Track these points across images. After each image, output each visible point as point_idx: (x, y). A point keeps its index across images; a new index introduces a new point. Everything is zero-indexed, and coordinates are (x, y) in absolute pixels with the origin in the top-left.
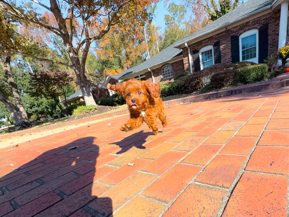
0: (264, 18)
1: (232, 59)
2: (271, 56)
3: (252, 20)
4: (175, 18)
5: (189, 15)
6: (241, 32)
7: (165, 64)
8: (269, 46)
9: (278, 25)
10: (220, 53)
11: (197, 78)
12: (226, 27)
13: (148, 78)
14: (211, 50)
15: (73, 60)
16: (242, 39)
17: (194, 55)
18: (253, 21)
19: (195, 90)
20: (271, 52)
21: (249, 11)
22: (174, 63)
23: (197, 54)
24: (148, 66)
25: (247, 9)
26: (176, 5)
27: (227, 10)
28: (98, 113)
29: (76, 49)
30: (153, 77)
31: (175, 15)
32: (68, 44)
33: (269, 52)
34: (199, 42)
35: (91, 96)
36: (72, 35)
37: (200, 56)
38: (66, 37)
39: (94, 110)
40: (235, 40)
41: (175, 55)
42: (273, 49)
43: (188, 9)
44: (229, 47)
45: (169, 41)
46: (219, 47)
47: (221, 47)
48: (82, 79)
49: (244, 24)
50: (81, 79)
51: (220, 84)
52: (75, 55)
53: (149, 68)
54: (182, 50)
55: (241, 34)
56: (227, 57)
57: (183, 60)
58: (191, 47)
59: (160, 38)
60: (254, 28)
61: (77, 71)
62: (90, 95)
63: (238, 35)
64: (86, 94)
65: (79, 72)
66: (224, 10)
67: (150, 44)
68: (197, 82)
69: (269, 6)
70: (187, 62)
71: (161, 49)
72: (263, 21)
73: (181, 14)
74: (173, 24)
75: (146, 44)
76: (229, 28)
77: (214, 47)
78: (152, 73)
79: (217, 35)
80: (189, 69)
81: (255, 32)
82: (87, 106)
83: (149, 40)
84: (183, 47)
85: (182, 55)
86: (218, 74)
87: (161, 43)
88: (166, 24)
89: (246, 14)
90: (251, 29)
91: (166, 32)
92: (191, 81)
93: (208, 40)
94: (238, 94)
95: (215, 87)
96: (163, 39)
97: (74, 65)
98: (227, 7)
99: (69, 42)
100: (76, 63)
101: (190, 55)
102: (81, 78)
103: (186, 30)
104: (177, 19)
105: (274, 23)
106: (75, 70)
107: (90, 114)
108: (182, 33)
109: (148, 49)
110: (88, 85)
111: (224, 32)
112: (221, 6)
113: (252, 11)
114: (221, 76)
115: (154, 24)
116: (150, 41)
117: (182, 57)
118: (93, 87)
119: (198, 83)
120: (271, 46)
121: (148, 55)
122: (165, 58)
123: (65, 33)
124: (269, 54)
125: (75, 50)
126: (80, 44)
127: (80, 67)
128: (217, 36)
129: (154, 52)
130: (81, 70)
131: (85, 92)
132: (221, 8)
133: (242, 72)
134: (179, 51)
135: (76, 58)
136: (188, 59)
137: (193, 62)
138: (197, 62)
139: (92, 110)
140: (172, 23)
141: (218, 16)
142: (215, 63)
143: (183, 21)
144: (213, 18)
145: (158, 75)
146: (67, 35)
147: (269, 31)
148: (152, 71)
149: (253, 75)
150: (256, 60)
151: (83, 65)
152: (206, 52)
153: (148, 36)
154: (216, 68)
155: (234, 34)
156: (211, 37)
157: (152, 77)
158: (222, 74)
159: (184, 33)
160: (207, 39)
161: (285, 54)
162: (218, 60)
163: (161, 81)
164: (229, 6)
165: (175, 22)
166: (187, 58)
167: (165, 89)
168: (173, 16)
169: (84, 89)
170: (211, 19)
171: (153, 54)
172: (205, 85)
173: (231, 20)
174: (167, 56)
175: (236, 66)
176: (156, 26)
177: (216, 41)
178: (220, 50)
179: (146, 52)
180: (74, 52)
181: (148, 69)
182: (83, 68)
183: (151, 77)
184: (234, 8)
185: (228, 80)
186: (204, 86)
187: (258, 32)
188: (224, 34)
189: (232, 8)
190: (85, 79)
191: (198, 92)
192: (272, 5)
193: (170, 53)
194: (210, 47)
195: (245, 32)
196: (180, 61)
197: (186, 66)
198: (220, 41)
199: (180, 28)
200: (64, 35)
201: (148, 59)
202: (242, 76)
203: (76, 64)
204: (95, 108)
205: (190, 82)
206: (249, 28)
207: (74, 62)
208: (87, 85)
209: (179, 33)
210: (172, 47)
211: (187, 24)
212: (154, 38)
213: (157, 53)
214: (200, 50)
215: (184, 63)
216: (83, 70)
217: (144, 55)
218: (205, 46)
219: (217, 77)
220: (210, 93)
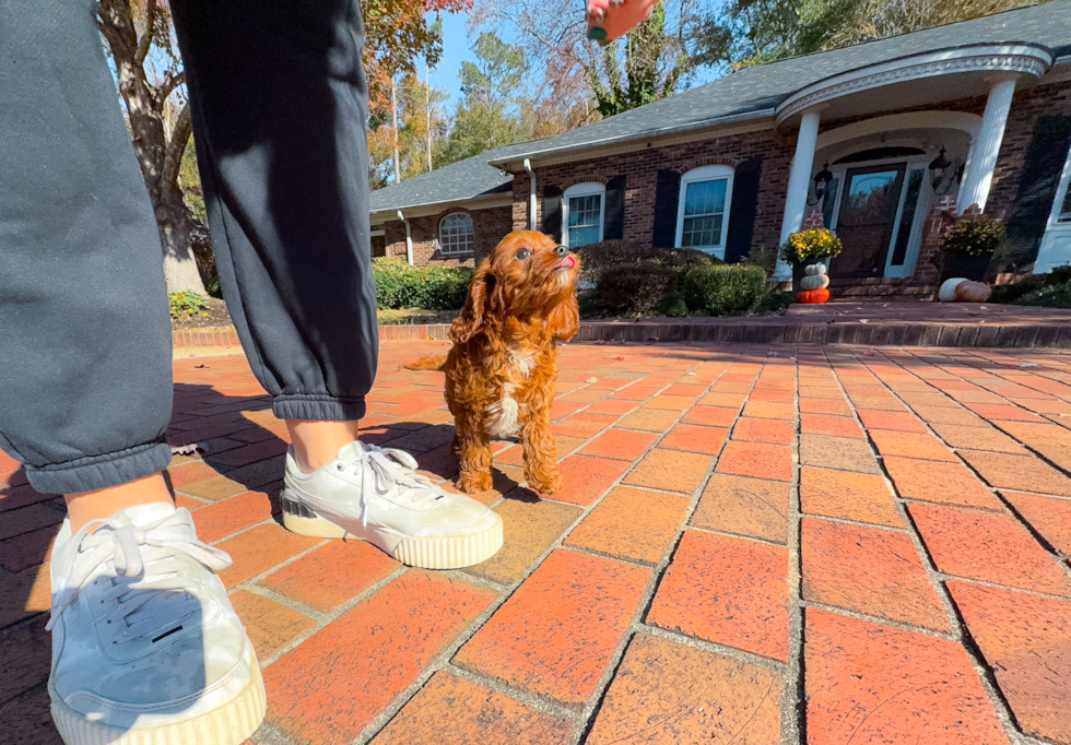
0: (754, 141)
1: (654, 236)
2: (762, 250)
3: (721, 138)
4: (492, 79)
5: (535, 82)
6: (687, 163)
7: (455, 210)
8: (758, 222)
9: (786, 169)
10: (623, 209)
12: (649, 139)
13: (394, 242)
14: (598, 197)
15: (140, 126)
16: (688, 184)
17: (547, 201)
18: (724, 141)
20: (760, 238)
21: (716, 111)
22: (482, 211)
23: (556, 199)
24: (399, 203)
25: (711, 105)
26: (499, 42)
27: (646, 94)
28: (210, 323)
29: (157, 90)
30: (409, 239)
31: (495, 71)
32: (129, 66)
33: (755, 238)
34: (565, 165)
35: (189, 262)
36: (148, 39)
37: (565, 208)
38: (123, 40)
39: (197, 309)
40: (668, 185)
41: (488, 189)
42: (766, 232)
43: (535, 63)
44: (650, 201)
45: (467, 142)
46: (623, 195)
47: (629, 195)
48: (166, 195)
49: (700, 145)
50: (159, 196)
51: (624, 300)
52: (150, 108)
53: (401, 209)
54: (511, 177)
55: (687, 170)
56: (641, 226)
57: (511, 207)
58: (541, 174)
59: (441, 127)
60: (724, 162)
61: (148, 163)
62: (186, 256)
63: (679, 170)
64: (172, 251)
65: (159, 168)
66: (638, 93)
67: (406, 139)
69: (770, 112)
70: (524, 216)
71: (439, 162)
72: (749, 149)
73: (511, 72)
74: (485, 95)
75: (392, 135)
76: (655, 145)
77: (607, 189)
78: (408, 227)
79: (622, 156)
81: (725, 173)
83: (403, 126)
84: (517, 168)
85: (510, 194)
86: (621, 272)
87: (439, 142)
88: (462, 89)
89: (708, 118)
90: (716, 163)
91: (461, 113)
93: (592, 165)
95: (607, 307)
96: (448, 133)
97: (140, 142)
98: (648, 85)
99: (133, 59)
100: (149, 135)
101: (533, 197)
102: (160, 190)
103: (522, 124)
104: (497, 82)
105: (777, 160)
107: (178, 322)
108: (510, 128)
109: (397, 151)
110: (183, 221)
111: (640, 153)
112: (630, 77)
113: (722, 113)
114: (630, 276)
115: (425, 81)
116: (408, 128)
117: (507, 198)
118: (197, 233)
120: (761, 222)
121: (394, 170)
122: (456, 190)
123: (122, 25)
124: (753, 243)
125: (153, 93)
126: (175, 75)
127: (163, 154)
128: (621, 161)
129: (417, 167)
130: (165, 166)
131: (171, 242)
132: (631, 86)
133: (698, 277)
134: (502, 178)
135: (151, 119)
136: (529, 208)
137: (540, 219)
138: (552, 223)
139: (190, 310)
140: (483, 92)
141: (618, 105)
142: (606, 238)
143: (515, 93)
144: (606, 108)
145: (428, 238)
146: (128, 34)
147: (761, 179)
148: (412, 221)
149: (726, 292)
150: (719, 251)
151: (176, 151)
152: (581, 199)
153: (404, 111)
154: (612, 253)
155: (668, 165)
156: (602, 159)
157: (406, 240)
158: (634, 271)
159: (514, 131)
160: (592, 161)
161: (805, 251)
162: (614, 229)
163: (434, 258)
164: (651, 84)
165: (493, 90)
166: (523, 205)
167: (446, 286)
168: (488, 72)
169: (168, 230)
170: (599, 109)
171: (412, 169)
173: (666, 126)
174: (461, 185)
175: (672, 257)
176: (431, 89)
177: (616, 173)
178: (623, 203)
179: (391, 161)
180: (147, 99)
181: (396, 211)
182: (174, 158)
183: (402, 240)
184: (665, 94)
185: (647, 295)
187: (733, 176)
188: (641, 158)
189: (660, 92)
190: (177, 200)
192: (779, 109)
193: (474, 178)
194: (596, 188)
195: (697, 165)
196: (501, 208)
198: (625, 176)
199: (505, 112)
200: (118, 29)
201: (394, 182)
202: (696, 288)
203: (147, 141)
204: (200, 303)
206: (710, 157)
207: (144, 132)
208: (180, 222)
209: (499, 127)
210: (480, 161)
211: (526, 105)
212: (420, 122)
213: (425, 171)
214: (565, 188)
215: (514, 216)
216: (172, 166)
217: (384, 168)
218: (582, 181)
219: (618, 278)
220: (615, 322)
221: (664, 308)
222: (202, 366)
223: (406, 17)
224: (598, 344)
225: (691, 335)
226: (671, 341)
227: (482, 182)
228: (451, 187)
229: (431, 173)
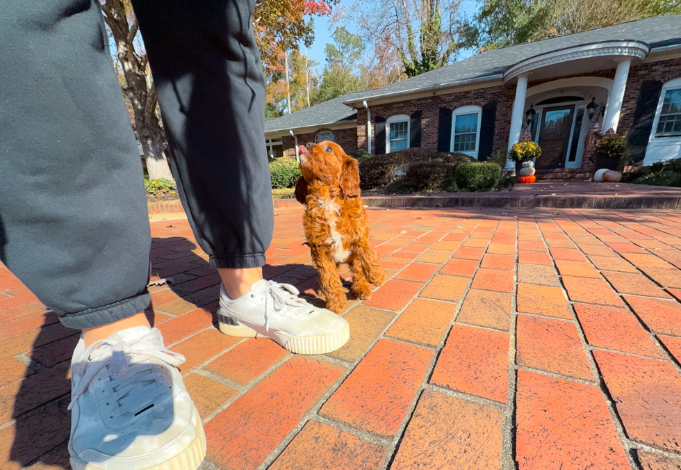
0: (492, 92)
1: (438, 145)
2: (499, 153)
3: (474, 90)
4: (344, 54)
5: (368, 56)
6: (456, 104)
7: (323, 130)
8: (496, 138)
9: (510, 107)
10: (420, 130)
11: (382, 165)
12: (434, 90)
13: (288, 148)
14: (406, 123)
15: (131, 79)
16: (457, 116)
17: (377, 125)
18: (475, 92)
19: (376, 185)
20: (497, 146)
21: (471, 75)
22: (340, 130)
23: (382, 124)
24: (290, 125)
25: (468, 72)
26: (348, 33)
27: (432, 64)
28: (176, 197)
29: (141, 58)
30: (297, 146)
31: (346, 50)
32: (124, 43)
33: (494, 147)
34: (387, 104)
35: (163, 161)
36: (135, 28)
37: (388, 129)
38: (120, 28)
39: (168, 189)
40: (445, 116)
41: (342, 118)
42: (500, 143)
43: (369, 46)
44: (436, 125)
45: (330, 90)
46: (420, 122)
47: (424, 122)
48: (148, 121)
49: (462, 94)
50: (143, 121)
51: (422, 182)
52: (137, 69)
53: (292, 129)
54: (356, 111)
55: (455, 108)
56: (431, 139)
57: (356, 128)
58: (373, 109)
59: (314, 81)
60: (476, 104)
61: (136, 102)
62: (162, 158)
63: (451, 108)
64: (152, 154)
65: (143, 104)
66: (427, 64)
67: (294, 88)
68: (381, 171)
69: (501, 76)
70: (364, 133)
71: (313, 102)
72: (489, 96)
73: (355, 50)
74: (340, 63)
75: (286, 86)
76: (438, 94)
77: (411, 118)
78: (296, 139)
79: (419, 100)
80: (365, 146)
81: (477, 110)
82: (150, 179)
83: (292, 80)
84: (359, 106)
85: (356, 120)
86: (420, 166)
87: (314, 90)
88: (327, 60)
89: (466, 79)
90: (471, 104)
91: (326, 73)
92: (371, 168)
93: (402, 105)
94: (467, 206)
95: (413, 186)
96: (319, 85)
97: (131, 89)
98: (433, 59)
99: (126, 39)
100: (137, 84)
101: (369, 123)
102: (144, 118)
103: (362, 80)
104: (347, 56)
105: (505, 103)
106: (132, 100)
107: (156, 197)
108: (355, 83)
109: (289, 95)
110: (159, 136)
111: (430, 98)
112: (423, 55)
113: (474, 76)
114: (425, 168)
115: (304, 55)
116: (295, 81)
117: (355, 123)
119: (383, 173)
120: (497, 138)
121: (287, 106)
122: (324, 118)
123: (119, 19)
124: (494, 149)
125: (139, 60)
127: (146, 97)
128: (419, 102)
129: (301, 104)
130: (147, 103)
131: (151, 149)
132: (423, 59)
133: (463, 169)
134: (350, 112)
135: (138, 75)
136: (367, 129)
137: (373, 135)
138: (380, 138)
139: (164, 190)
140: (339, 61)
141: (416, 70)
142: (411, 146)
143: (357, 62)
144: (409, 72)
146: (123, 24)
147: (497, 113)
148: (298, 136)
149: (479, 177)
150: (475, 154)
151: (154, 94)
152: (397, 124)
153: (293, 71)
154: (414, 155)
155: (445, 105)
156: (408, 101)
157: (295, 147)
158: (427, 166)
159: (356, 84)
160: (402, 102)
161: (521, 154)
162: (416, 141)
164: (435, 59)
165: (345, 60)
166: (363, 127)
168: (341, 50)
169: (149, 142)
170: (406, 72)
171: (298, 105)
172: (395, 179)
173: (444, 82)
174: (327, 115)
175: (448, 157)
176: (309, 59)
177: (416, 109)
178: (420, 127)
179: (285, 101)
180: (136, 63)
181: (289, 131)
182: (153, 99)
183: (292, 147)
184: (442, 64)
185: (435, 179)
186: (392, 181)
187: (481, 112)
188: (430, 101)
189: (440, 63)
190: (155, 123)
191: (382, 190)
192: (505, 75)
193: (334, 111)
194: (405, 118)
195: (461, 106)
196: (351, 129)
197: (361, 140)
198: (421, 111)
199: (352, 73)
200: (116, 21)
201: (288, 113)
202: (462, 176)
203: (136, 88)
204: (170, 186)
205: (368, 170)
206: (468, 101)
207: (134, 83)
208: (156, 137)
209: (348, 81)
210: (338, 102)
211: (364, 70)
212: (302, 78)
213: (306, 106)
214: (387, 117)
215: (358, 134)
216: (151, 103)
217: (281, 105)
218: (397, 113)
219: (418, 170)
220: (417, 196)
221: (445, 187)
222: (171, 226)
223: (293, 18)
224: (408, 209)
225: (460, 203)
226: (449, 207)
227: (339, 113)
228: (322, 116)
229: (309, 109)
